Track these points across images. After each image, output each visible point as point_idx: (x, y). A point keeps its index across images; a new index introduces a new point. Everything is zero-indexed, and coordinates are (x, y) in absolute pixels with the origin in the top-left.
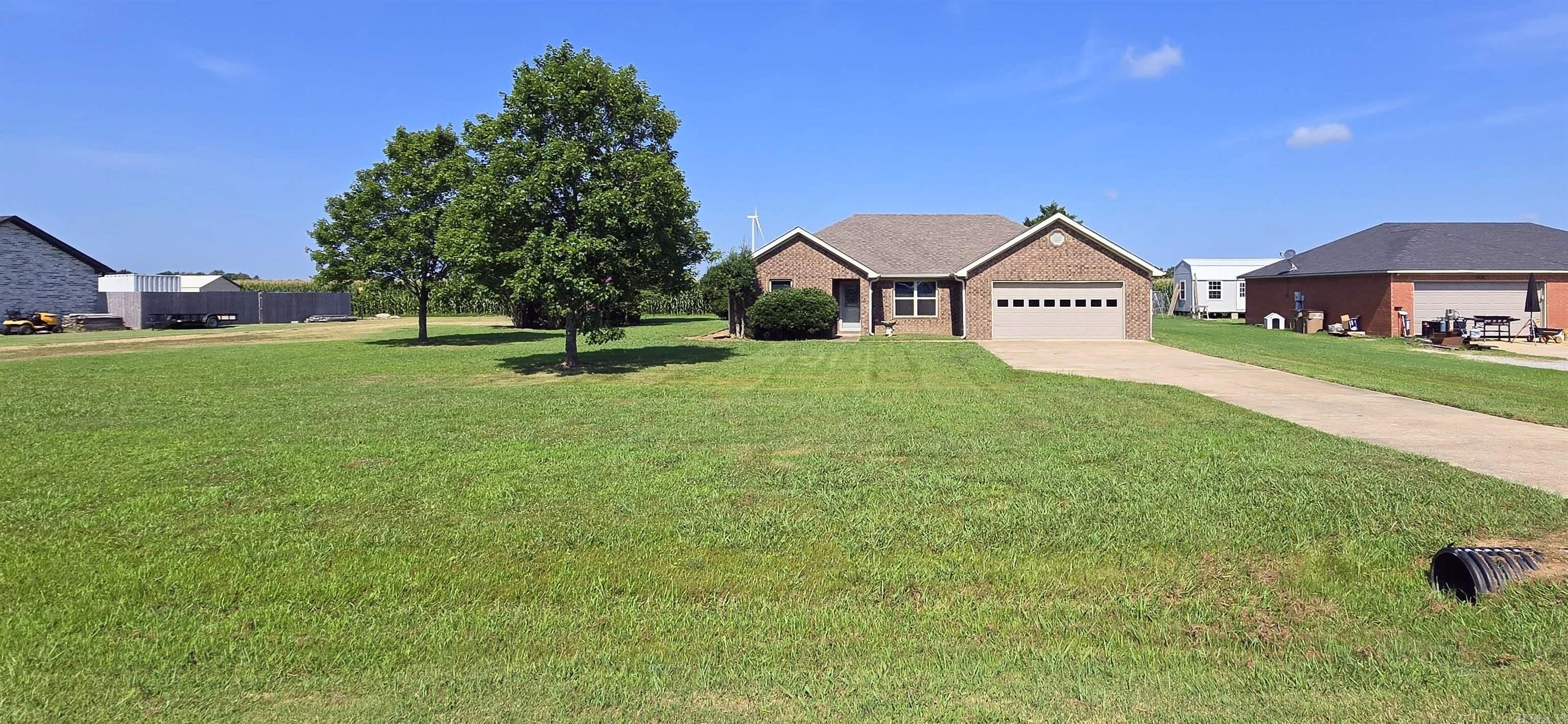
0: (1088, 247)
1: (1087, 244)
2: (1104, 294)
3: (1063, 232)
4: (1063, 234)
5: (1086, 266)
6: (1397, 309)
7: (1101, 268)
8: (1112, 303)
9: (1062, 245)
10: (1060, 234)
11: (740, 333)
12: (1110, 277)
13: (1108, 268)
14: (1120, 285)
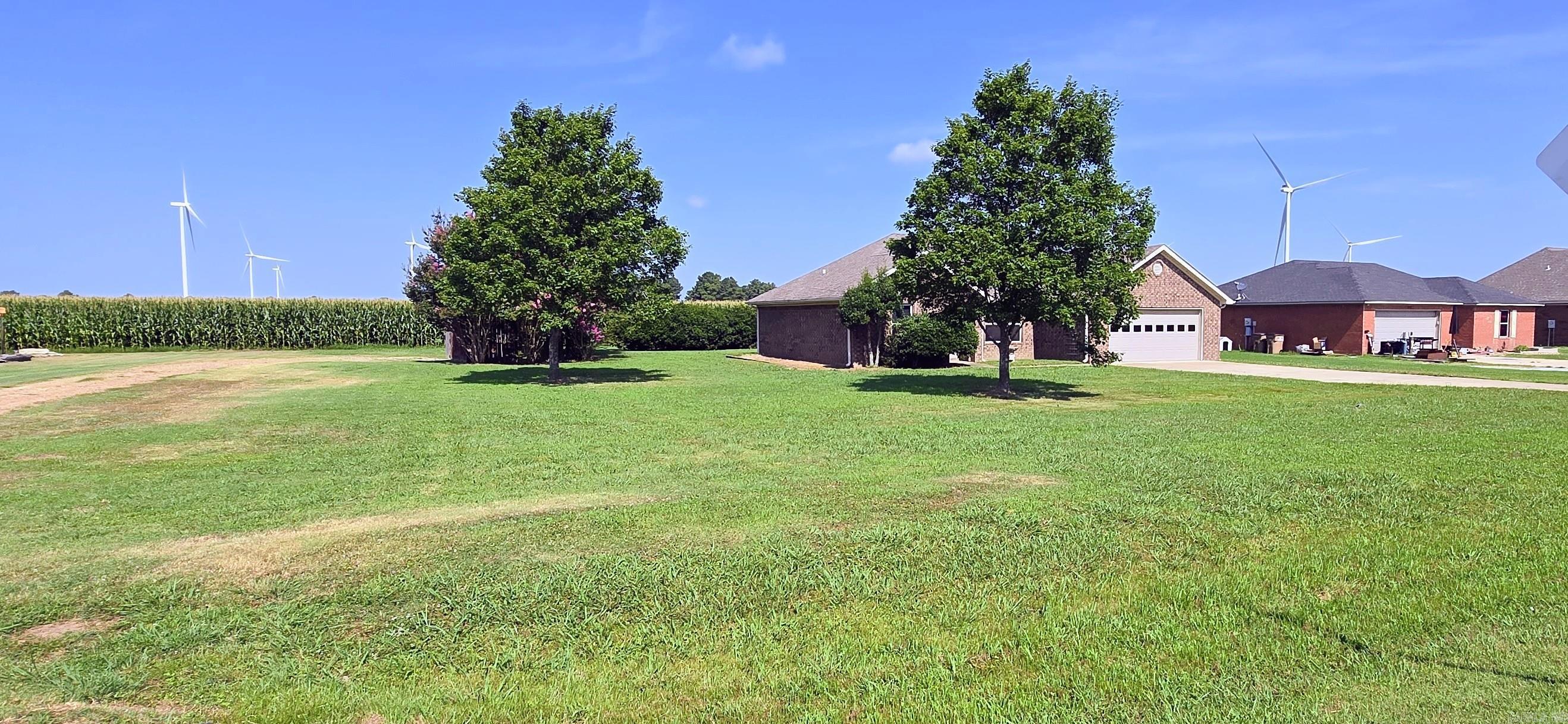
0: (1179, 277)
1: (1179, 274)
2: (1186, 320)
3: (1163, 263)
4: (1162, 265)
5: (1178, 295)
6: (1366, 332)
7: (1188, 296)
8: (1192, 328)
9: (1161, 275)
10: (1159, 265)
11: (874, 362)
12: (1194, 305)
13: (1193, 296)
14: (1198, 312)
